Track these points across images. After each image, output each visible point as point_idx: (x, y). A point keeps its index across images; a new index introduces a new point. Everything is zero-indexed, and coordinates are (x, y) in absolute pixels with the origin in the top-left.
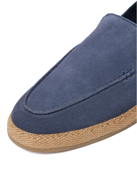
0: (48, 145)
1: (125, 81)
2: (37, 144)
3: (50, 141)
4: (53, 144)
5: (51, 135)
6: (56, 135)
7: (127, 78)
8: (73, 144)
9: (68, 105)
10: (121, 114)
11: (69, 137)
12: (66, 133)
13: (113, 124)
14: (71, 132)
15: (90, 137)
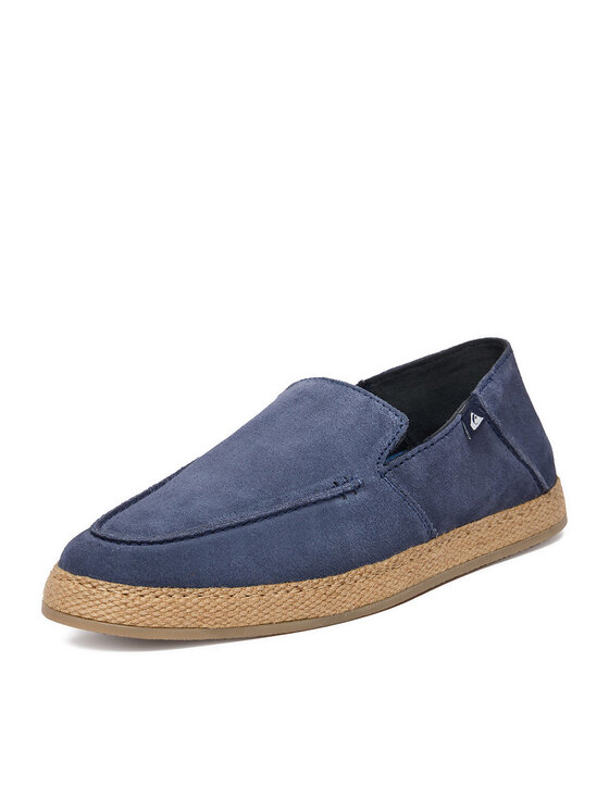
0: (156, 614)
1: (339, 502)
2: (129, 611)
3: (162, 604)
4: (169, 614)
5: (164, 590)
6: (176, 590)
7: (343, 495)
8: (216, 623)
9: (205, 529)
10: (331, 574)
11: (208, 601)
12: (200, 590)
13: (312, 592)
14: (212, 590)
15: (255, 612)
